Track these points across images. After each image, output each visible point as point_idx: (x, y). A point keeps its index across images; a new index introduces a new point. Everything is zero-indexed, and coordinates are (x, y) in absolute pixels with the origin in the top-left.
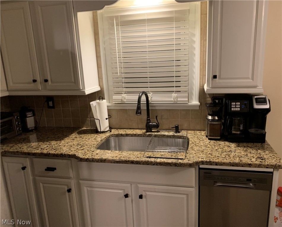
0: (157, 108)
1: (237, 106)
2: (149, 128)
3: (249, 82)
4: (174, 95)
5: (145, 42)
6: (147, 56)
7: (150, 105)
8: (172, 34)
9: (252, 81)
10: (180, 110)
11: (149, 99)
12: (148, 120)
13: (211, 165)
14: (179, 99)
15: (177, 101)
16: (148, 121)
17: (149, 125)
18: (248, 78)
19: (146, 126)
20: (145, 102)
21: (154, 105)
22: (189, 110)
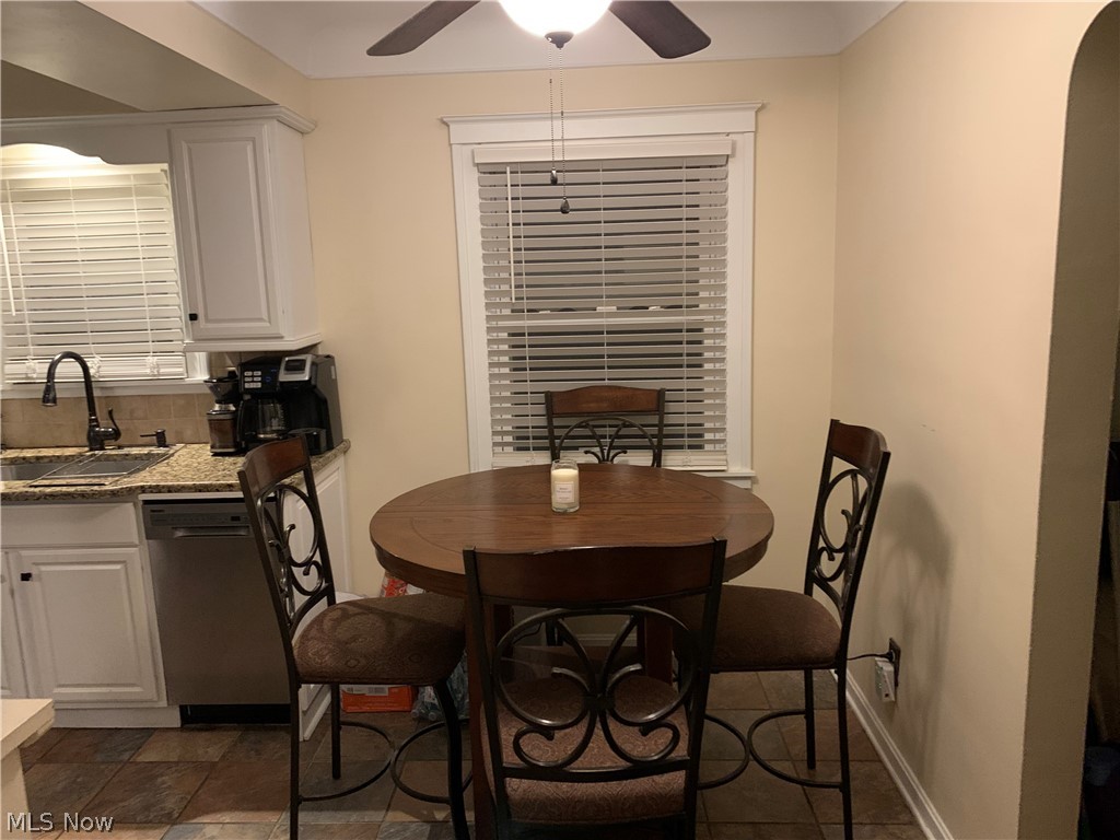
0: (118, 393)
1: (255, 379)
2: (96, 441)
3: (263, 327)
4: (151, 360)
5: (71, 239)
6: (81, 271)
7: (94, 385)
8: (131, 225)
9: (268, 324)
10: (174, 395)
11: (92, 372)
12: (91, 421)
13: (160, 492)
14: (162, 371)
15: (159, 375)
16: (94, 423)
17: (94, 432)
18: (261, 320)
19: (89, 438)
20: (80, 378)
21: (108, 385)
22: (192, 395)
